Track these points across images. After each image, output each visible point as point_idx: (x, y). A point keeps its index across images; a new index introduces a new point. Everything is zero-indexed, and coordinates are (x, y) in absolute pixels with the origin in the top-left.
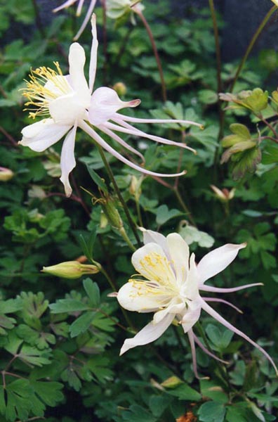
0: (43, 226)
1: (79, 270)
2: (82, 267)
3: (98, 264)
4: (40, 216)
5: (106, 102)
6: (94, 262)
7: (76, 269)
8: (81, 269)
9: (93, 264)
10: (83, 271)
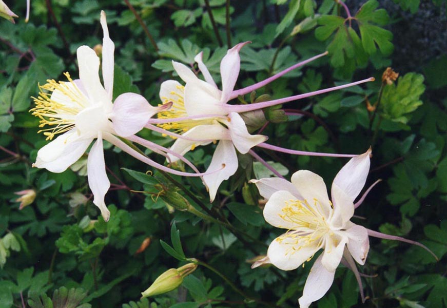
0: (101, 231)
1: (179, 276)
2: (180, 272)
3: (194, 260)
4: (93, 222)
5: (135, 110)
6: (188, 259)
7: (176, 277)
8: (181, 274)
9: (189, 262)
10: (183, 275)
